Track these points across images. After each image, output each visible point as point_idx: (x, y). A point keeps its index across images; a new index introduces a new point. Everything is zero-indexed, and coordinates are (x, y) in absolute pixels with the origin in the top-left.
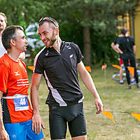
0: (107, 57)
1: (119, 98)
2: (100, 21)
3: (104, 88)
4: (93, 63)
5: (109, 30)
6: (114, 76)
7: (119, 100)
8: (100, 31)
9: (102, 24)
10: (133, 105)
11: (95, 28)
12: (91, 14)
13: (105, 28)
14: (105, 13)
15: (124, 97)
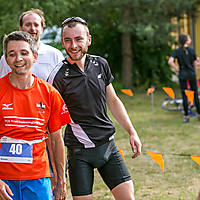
0: (155, 76)
1: (172, 135)
2: (146, 25)
3: (151, 120)
4: (135, 85)
5: (159, 37)
6: (165, 103)
7: (172, 138)
8: (145, 38)
9: (149, 29)
10: (192, 145)
11: (138, 34)
12: (132, 15)
13: (152, 34)
14: (153, 13)
15: (179, 134)
